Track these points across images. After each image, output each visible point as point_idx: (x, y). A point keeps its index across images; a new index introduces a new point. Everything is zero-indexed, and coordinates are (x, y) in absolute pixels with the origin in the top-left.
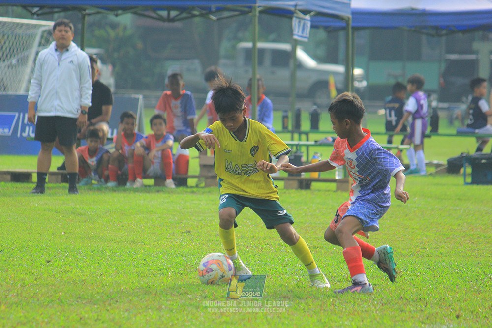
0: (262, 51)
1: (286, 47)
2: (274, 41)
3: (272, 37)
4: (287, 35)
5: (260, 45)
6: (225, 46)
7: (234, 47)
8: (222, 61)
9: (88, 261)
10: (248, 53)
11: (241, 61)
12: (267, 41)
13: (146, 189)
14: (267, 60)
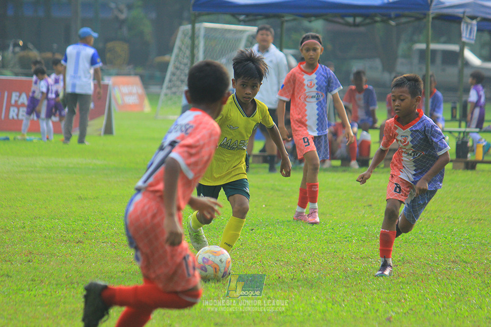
0: (434, 52)
1: (455, 48)
2: (445, 43)
3: (443, 39)
4: (456, 38)
5: (433, 46)
6: (402, 47)
7: (410, 48)
8: (400, 61)
9: (285, 230)
10: (422, 54)
11: (416, 60)
12: (438, 42)
13: (334, 169)
14: (439, 60)
